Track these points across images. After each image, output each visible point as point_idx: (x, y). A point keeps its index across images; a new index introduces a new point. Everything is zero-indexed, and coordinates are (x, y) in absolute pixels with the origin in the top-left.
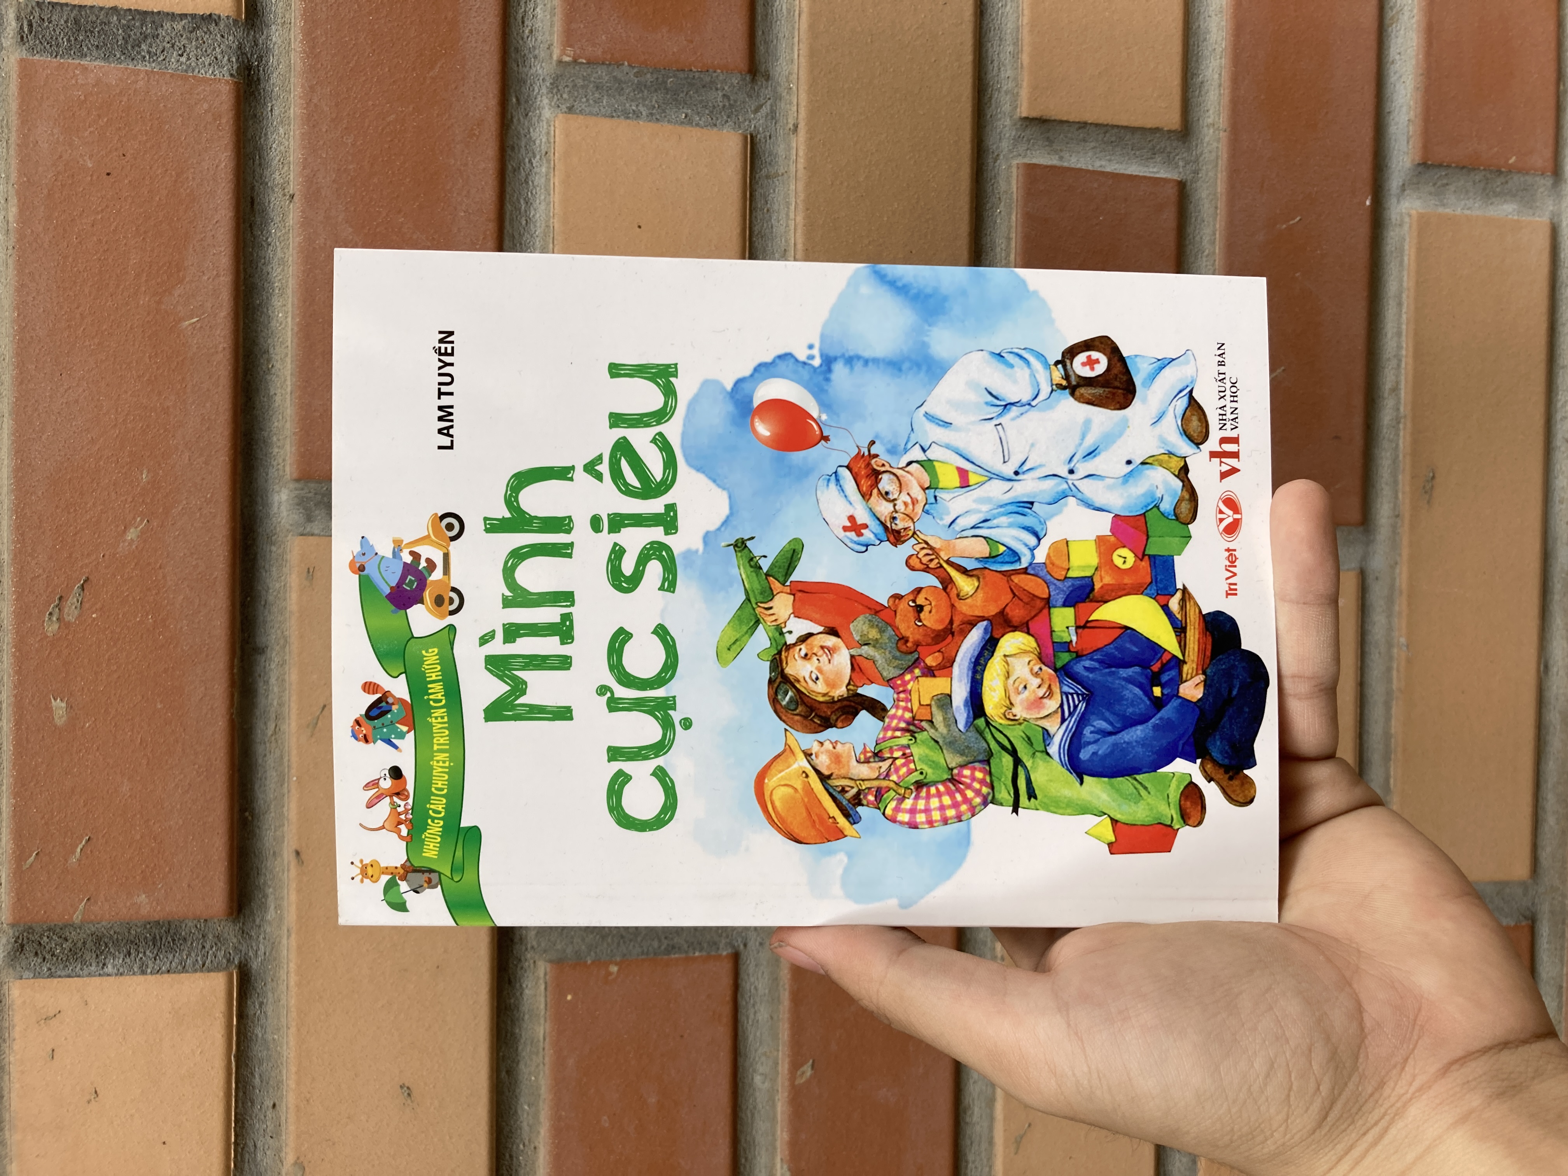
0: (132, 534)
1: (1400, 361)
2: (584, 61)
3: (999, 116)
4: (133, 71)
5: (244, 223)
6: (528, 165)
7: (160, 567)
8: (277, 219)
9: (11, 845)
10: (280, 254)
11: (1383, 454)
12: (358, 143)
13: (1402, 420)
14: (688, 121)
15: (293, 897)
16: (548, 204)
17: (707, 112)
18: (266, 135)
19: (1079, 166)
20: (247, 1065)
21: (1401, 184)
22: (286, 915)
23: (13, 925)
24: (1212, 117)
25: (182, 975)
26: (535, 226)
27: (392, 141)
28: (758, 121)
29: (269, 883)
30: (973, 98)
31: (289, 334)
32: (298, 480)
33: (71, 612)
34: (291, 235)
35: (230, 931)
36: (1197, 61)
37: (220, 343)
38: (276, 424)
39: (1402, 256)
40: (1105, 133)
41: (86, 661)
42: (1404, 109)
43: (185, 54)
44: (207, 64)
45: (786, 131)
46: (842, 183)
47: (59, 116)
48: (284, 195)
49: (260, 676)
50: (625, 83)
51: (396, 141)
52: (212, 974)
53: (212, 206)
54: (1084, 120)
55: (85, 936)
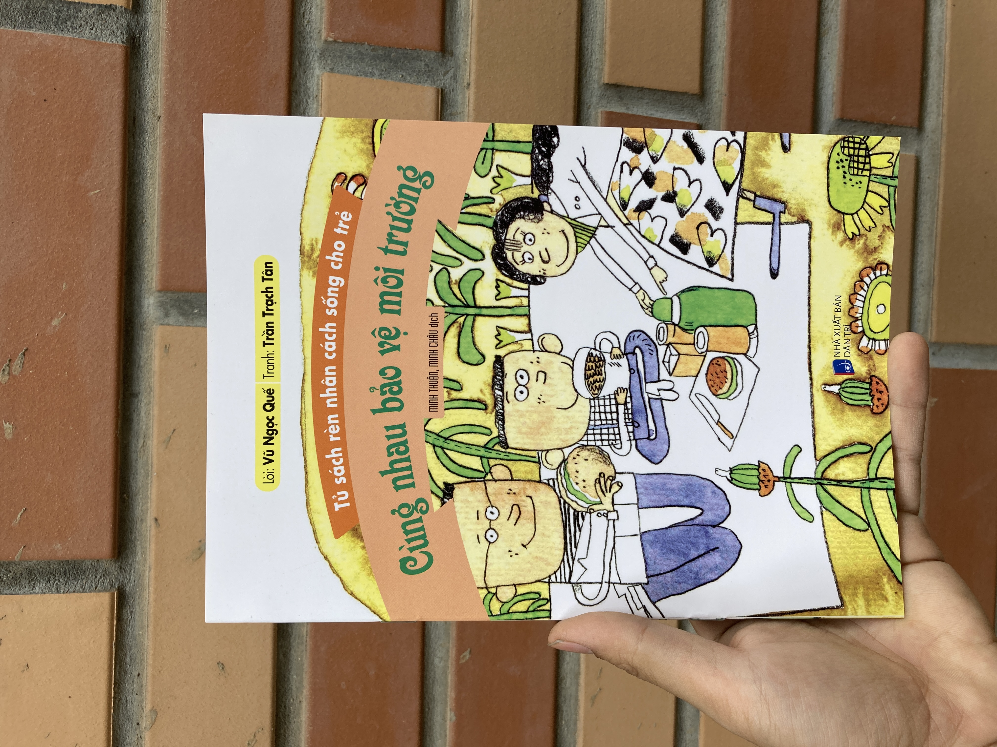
0: (55, 322)
2: (341, 41)
3: (591, 82)
4: (62, 38)
5: (129, 132)
6: (305, 103)
7: (73, 343)
8: (150, 131)
10: (151, 152)
12: (202, 86)
14: (404, 79)
15: (153, 546)
17: (415, 74)
18: (143, 79)
19: (638, 114)
20: (122, 650)
21: (828, 130)
22: (148, 558)
24: (718, 87)
25: (83, 594)
27: (222, 85)
28: (446, 81)
29: (138, 538)
30: (576, 71)
31: (157, 201)
32: (160, 291)
33: (16, 369)
34: (158, 141)
35: (113, 567)
36: (709, 53)
37: (113, 206)
38: (147, 256)
40: (654, 94)
41: (25, 399)
42: (831, 86)
43: (94, 29)
44: (108, 35)
45: (463, 87)
47: (15, 64)
48: (154, 116)
49: (134, 411)
50: (366, 55)
51: (224, 86)
52: (101, 593)
53: (109, 122)
54: (642, 85)
55: (22, 569)
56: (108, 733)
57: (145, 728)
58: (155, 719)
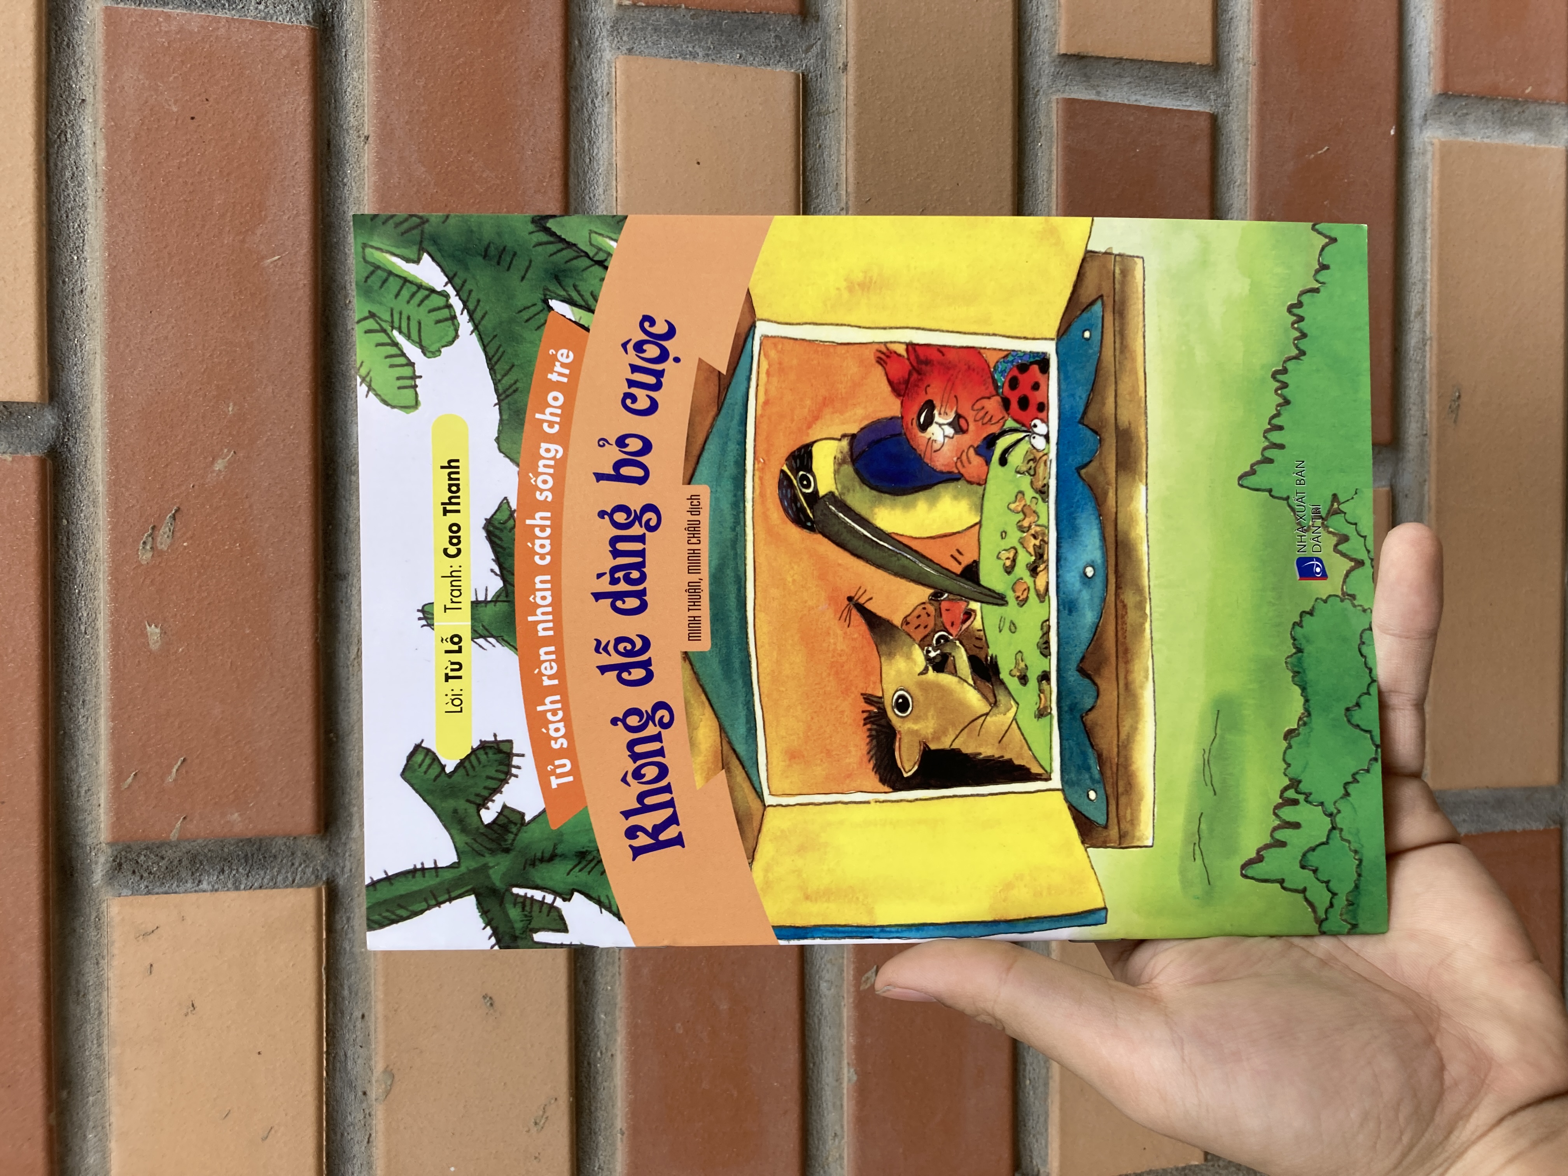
0: (219, 465)
1: (1425, 284)
2: (643, 4)
3: (1038, 54)
4: (214, 18)
5: (321, 163)
6: (590, 105)
7: (247, 497)
8: (352, 160)
9: (110, 767)
10: (355, 194)
11: (1411, 374)
12: (430, 86)
13: (1429, 342)
14: (743, 59)
16: (611, 143)
17: (760, 52)
18: (341, 79)
19: (1115, 100)
20: (336, 978)
21: (1423, 113)
23: (111, 844)
24: (1242, 51)
25: (274, 890)
26: (598, 164)
27: (461, 83)
28: (810, 60)
29: (354, 802)
30: (1014, 38)
33: (163, 540)
34: (366, 175)
35: (317, 848)
37: (300, 280)
39: (1426, 183)
40: (1140, 69)
41: (178, 588)
42: (1425, 42)
43: (263, 2)
44: (284, 11)
45: (836, 70)
46: (890, 119)
47: (144, 62)
48: (359, 137)
49: (342, 602)
50: (682, 25)
51: (465, 82)
52: (302, 889)
53: (291, 149)
54: (1119, 56)
55: (180, 854)
56: (320, 1109)
57: (376, 1100)
58: (391, 1085)
